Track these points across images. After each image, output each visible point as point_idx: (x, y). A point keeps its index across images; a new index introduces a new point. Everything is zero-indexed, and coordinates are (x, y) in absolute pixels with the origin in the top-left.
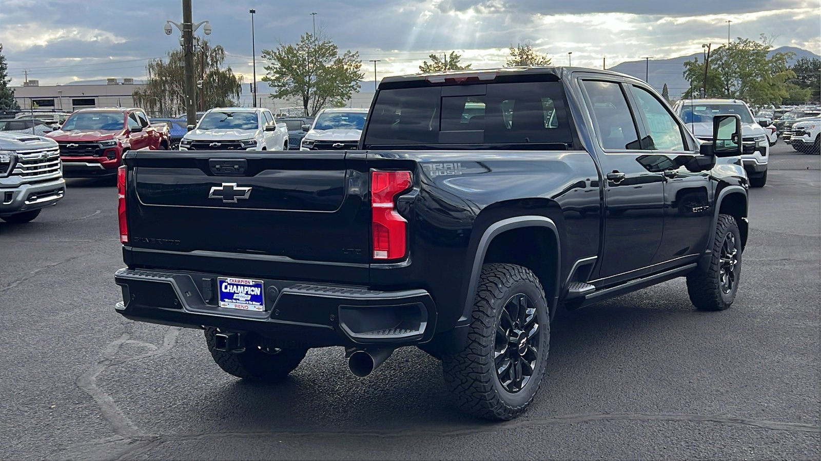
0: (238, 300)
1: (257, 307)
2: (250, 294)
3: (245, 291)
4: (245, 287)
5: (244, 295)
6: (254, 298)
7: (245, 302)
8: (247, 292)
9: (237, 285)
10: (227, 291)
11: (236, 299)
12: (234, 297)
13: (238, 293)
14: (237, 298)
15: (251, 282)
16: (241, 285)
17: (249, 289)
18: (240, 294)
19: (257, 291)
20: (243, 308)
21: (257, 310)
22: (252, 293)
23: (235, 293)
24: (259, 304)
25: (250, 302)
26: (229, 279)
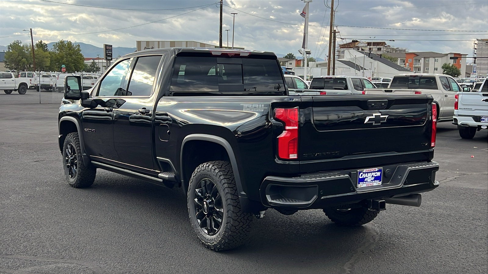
0: (367, 181)
1: (378, 183)
2: (374, 177)
3: (372, 175)
4: (372, 173)
5: (371, 178)
6: (376, 178)
7: (370, 182)
8: (373, 176)
9: (368, 173)
10: (362, 177)
11: (365, 181)
12: (365, 180)
13: (367, 178)
14: (367, 180)
15: (377, 169)
16: (370, 172)
17: (374, 174)
18: (369, 178)
19: (378, 174)
20: (370, 186)
21: (378, 184)
22: (375, 176)
23: (366, 177)
24: (378, 181)
25: (374, 181)
26: (365, 170)
